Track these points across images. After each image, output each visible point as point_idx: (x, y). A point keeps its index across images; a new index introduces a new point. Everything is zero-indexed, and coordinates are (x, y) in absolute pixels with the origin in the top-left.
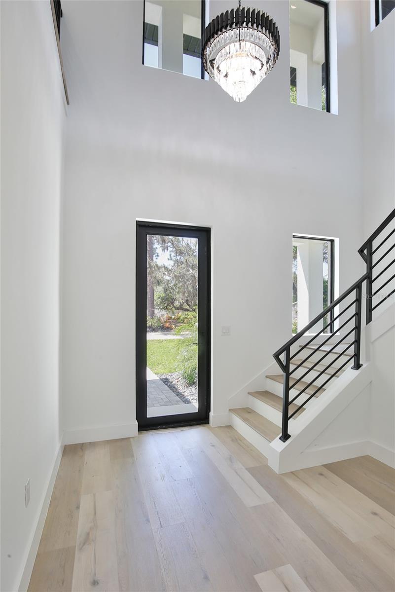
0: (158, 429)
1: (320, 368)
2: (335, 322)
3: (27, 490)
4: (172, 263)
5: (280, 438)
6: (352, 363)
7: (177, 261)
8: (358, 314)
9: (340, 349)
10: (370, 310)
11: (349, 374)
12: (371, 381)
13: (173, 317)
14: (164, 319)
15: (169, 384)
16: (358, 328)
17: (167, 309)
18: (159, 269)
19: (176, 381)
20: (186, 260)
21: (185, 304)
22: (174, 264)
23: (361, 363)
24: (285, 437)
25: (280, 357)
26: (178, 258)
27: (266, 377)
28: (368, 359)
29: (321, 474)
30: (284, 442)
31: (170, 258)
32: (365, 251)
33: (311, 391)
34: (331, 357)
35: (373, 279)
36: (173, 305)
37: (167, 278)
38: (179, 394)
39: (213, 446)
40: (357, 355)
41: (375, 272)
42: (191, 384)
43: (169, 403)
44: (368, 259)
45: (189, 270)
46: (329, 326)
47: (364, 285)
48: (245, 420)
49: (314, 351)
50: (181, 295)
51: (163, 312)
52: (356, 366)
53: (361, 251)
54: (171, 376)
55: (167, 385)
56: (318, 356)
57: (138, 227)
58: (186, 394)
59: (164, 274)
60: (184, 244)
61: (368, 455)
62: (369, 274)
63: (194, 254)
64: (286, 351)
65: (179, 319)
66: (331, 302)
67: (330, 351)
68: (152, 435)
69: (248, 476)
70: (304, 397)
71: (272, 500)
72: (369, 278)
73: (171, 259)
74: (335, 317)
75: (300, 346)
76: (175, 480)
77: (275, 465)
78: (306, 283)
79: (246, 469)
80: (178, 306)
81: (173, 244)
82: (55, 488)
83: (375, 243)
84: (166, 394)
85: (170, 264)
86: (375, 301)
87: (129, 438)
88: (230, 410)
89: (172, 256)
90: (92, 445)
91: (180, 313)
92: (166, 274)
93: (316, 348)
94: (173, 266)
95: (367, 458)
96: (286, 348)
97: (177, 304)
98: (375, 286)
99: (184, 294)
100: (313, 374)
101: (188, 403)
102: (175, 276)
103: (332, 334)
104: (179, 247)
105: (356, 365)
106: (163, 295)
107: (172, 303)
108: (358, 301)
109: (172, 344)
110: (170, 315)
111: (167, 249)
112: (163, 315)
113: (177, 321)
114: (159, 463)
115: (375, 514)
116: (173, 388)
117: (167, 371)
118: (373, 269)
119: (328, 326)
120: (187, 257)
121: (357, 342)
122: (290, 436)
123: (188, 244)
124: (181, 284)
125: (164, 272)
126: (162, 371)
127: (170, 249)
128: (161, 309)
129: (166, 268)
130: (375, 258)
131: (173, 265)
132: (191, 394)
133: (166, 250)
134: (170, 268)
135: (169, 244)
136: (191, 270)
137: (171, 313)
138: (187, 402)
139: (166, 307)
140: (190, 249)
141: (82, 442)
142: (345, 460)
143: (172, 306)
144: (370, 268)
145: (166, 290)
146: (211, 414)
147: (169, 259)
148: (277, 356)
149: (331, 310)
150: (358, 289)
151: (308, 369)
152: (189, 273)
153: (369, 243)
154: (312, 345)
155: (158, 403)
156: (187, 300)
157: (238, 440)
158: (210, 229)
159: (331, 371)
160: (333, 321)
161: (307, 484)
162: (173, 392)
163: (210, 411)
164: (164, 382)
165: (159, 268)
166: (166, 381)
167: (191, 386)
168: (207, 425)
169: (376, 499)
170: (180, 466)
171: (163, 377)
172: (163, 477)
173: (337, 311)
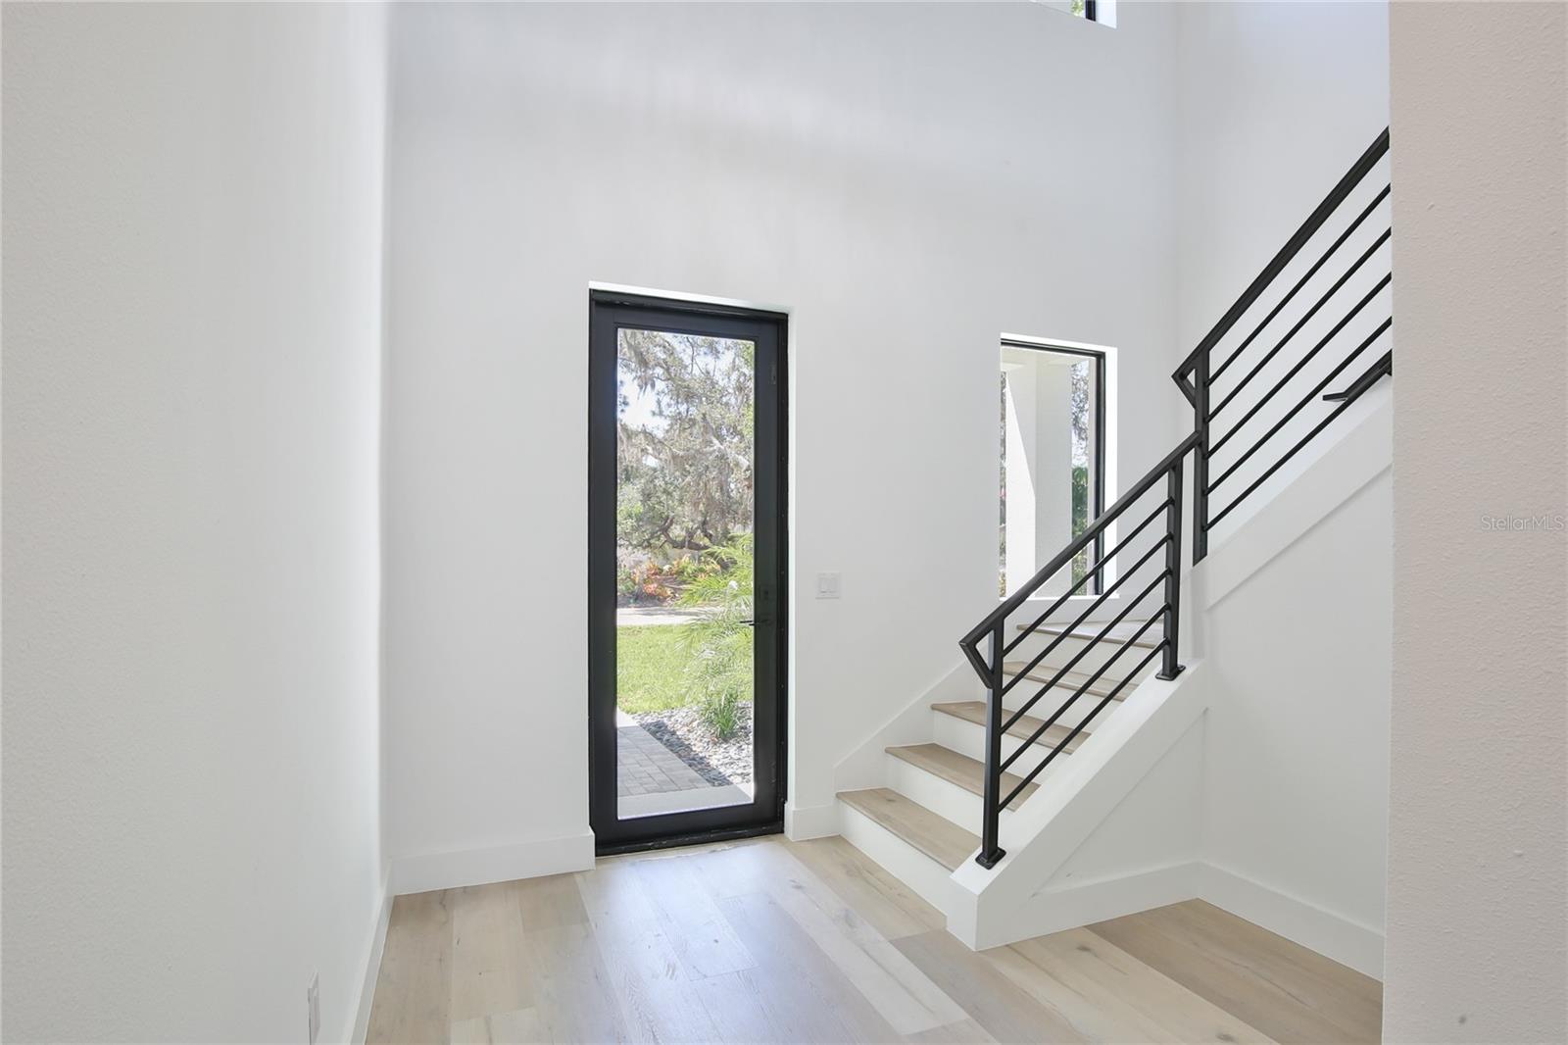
0: (649, 849)
1: (1071, 680)
2: (1106, 566)
3: (313, 1001)
4: (665, 423)
5: (977, 860)
6: (1158, 663)
7: (678, 418)
8: (1173, 538)
9: (1124, 631)
10: (1202, 527)
11: (1151, 692)
12: (1207, 709)
13: (666, 568)
14: (642, 573)
15: (666, 737)
16: (1172, 573)
17: (650, 545)
18: (629, 437)
19: (686, 729)
20: (704, 415)
21: (699, 531)
22: (672, 425)
23: (1180, 663)
24: (992, 854)
25: (979, 646)
26: (683, 408)
27: (934, 708)
28: (1198, 653)
29: (1084, 949)
30: (989, 868)
31: (657, 411)
32: (1191, 377)
33: (1052, 739)
34: (1102, 653)
35: (1210, 449)
36: (667, 536)
37: (651, 462)
38: (698, 763)
39: (799, 887)
40: (1170, 644)
41: (1217, 429)
42: (726, 735)
43: (673, 784)
44: (1199, 398)
45: (711, 442)
46: (1092, 577)
47: (1189, 461)
48: (881, 819)
49: (1055, 638)
50: (688, 509)
51: (640, 554)
52: (1168, 672)
53: (1180, 376)
54: (671, 717)
55: (659, 739)
56: (1068, 650)
57: (594, 303)
58: (713, 762)
59: (642, 450)
60: (696, 372)
61: (1198, 899)
62: (1201, 435)
63: (724, 400)
64: (992, 632)
65: (683, 572)
66: (1097, 515)
67: (1100, 638)
68: (633, 864)
69: (896, 958)
70: (1036, 754)
71: (963, 1015)
72: (1200, 444)
73: (661, 413)
74: (1107, 553)
75: (1019, 628)
76: (705, 976)
77: (965, 930)
78: (1030, 468)
79: (891, 942)
80: (680, 539)
81: (668, 370)
82: (376, 1006)
83: (1217, 356)
84: (660, 764)
85: (659, 426)
86: (1216, 502)
87: (571, 874)
88: (839, 796)
89: (663, 404)
90: (472, 893)
91: (686, 559)
92: (650, 449)
93: (1062, 630)
94: (667, 431)
95: (1195, 906)
96: (994, 624)
97: (677, 532)
98: (1217, 466)
99: (696, 505)
100: (1056, 697)
101: (720, 785)
102: (674, 457)
103: (1098, 597)
104: (685, 381)
105: (1168, 669)
106: (639, 508)
107: (665, 530)
108: (1174, 502)
109: (667, 637)
110: (658, 562)
111: (653, 386)
112: (638, 563)
113: (679, 576)
114: (658, 935)
115: (1227, 1038)
116: (678, 747)
117: (658, 705)
118: (1211, 423)
119: (1088, 577)
120: (705, 407)
121: (1171, 609)
122: (1003, 853)
123: (708, 373)
124: (688, 479)
125: (644, 446)
126: (646, 706)
127: (660, 385)
128: (635, 547)
129: (649, 436)
130: (1217, 392)
131: (667, 428)
132: (727, 760)
133: (649, 387)
134: (660, 434)
135: (659, 371)
136: (715, 441)
137: (661, 557)
138: (721, 781)
139: (648, 540)
140: (714, 384)
141: (443, 888)
142: (1140, 913)
143: (663, 538)
144: (1204, 419)
145: (647, 496)
146: (790, 807)
147: (654, 414)
148: (969, 645)
149: (1097, 534)
150: (1173, 474)
151: (1044, 685)
152: (712, 449)
153: (1200, 356)
154: (1049, 625)
155: (641, 784)
156: (704, 523)
157: (862, 870)
158: (787, 315)
159: (1103, 686)
160: (1100, 563)
161: (1050, 974)
162: (680, 757)
163: (786, 799)
164: (654, 734)
165: (630, 435)
166: (658, 730)
167: (726, 741)
168: (779, 835)
169: (1227, 1004)
170: (716, 941)
171: (650, 721)
172: (672, 968)
173: (1111, 536)
